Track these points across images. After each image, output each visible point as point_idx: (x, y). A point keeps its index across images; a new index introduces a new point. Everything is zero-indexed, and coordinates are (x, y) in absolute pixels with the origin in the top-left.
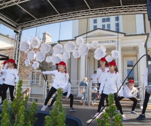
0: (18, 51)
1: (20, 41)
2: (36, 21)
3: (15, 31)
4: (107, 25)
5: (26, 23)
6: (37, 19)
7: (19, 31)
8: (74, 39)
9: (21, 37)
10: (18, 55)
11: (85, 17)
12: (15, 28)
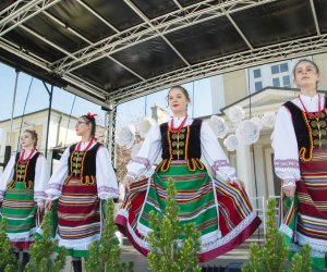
0: (113, 146)
1: (114, 126)
2: (144, 84)
3: (103, 108)
4: (284, 78)
5: (124, 91)
6: (145, 81)
7: (111, 107)
8: (220, 112)
12: (103, 101)
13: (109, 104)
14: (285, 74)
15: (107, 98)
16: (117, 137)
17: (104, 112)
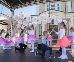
1: (13, 15)
2: (22, 4)
3: (11, 10)
4: (54, 8)
5: (17, 6)
7: (13, 10)
8: (39, 14)
9: (14, 13)
12: (11, 8)
13: (12, 9)
14: (54, 7)
15: (12, 7)
16: (14, 18)
17: (11, 11)
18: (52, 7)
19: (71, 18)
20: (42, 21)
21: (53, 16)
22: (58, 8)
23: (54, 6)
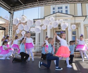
0: (12, 24)
1: (13, 18)
2: (23, 6)
3: (9, 12)
5: (17, 7)
6: (24, 5)
7: (12, 12)
8: (43, 18)
10: (12, 27)
11: (54, 4)
14: (61, 10)
15: (11, 9)
18: (59, 10)
19: (81, 23)
20: (47, 26)
21: (61, 20)
22: (67, 11)
23: (61, 8)
